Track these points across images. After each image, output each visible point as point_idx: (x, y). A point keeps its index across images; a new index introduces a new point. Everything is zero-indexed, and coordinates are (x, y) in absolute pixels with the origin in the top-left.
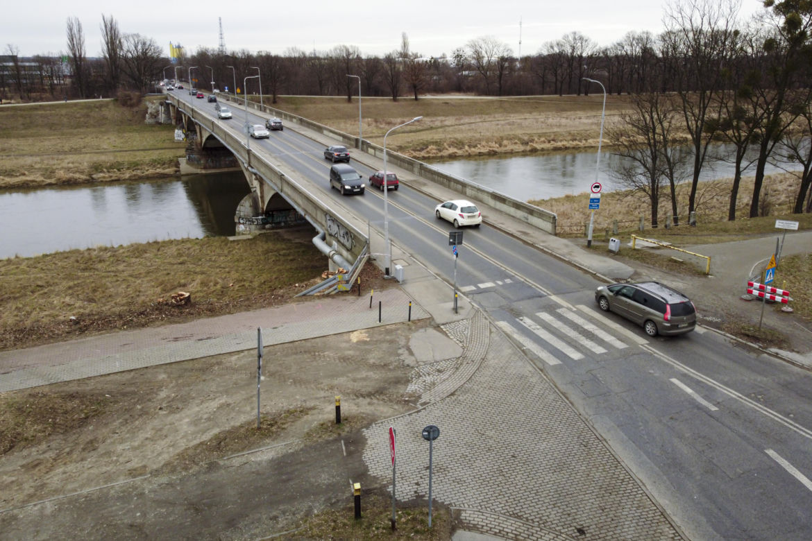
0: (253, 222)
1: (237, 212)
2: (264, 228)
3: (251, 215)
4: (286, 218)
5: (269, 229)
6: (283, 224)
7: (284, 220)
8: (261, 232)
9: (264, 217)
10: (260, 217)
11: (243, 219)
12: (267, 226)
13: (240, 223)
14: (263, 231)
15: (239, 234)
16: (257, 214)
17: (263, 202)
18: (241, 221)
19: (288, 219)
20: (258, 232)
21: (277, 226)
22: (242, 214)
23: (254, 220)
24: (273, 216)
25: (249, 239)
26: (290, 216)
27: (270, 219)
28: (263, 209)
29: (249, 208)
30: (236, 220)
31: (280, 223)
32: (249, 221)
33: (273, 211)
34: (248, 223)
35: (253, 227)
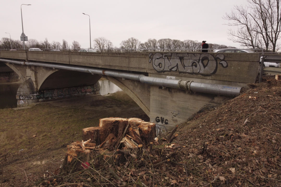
0: (30, 98)
1: (18, 92)
2: (38, 101)
3: (29, 93)
4: (52, 95)
5: (42, 102)
6: (50, 99)
7: (50, 96)
8: (37, 104)
9: (38, 94)
10: (35, 94)
11: (22, 96)
12: (40, 100)
13: (20, 99)
14: (38, 103)
15: (20, 106)
16: (33, 93)
17: (37, 84)
18: (21, 98)
19: (53, 95)
20: (35, 104)
21: (47, 99)
22: (21, 93)
23: (31, 96)
24: (43, 93)
25: (29, 108)
26: (55, 93)
27: (42, 96)
28: (37, 89)
29: (27, 89)
30: (17, 98)
31: (48, 98)
32: (27, 97)
33: (43, 90)
34: (26, 98)
35: (31, 101)
